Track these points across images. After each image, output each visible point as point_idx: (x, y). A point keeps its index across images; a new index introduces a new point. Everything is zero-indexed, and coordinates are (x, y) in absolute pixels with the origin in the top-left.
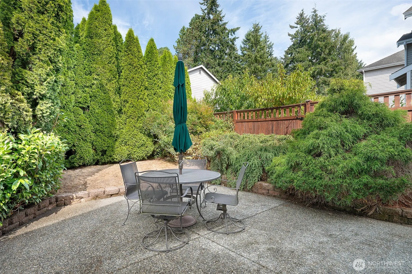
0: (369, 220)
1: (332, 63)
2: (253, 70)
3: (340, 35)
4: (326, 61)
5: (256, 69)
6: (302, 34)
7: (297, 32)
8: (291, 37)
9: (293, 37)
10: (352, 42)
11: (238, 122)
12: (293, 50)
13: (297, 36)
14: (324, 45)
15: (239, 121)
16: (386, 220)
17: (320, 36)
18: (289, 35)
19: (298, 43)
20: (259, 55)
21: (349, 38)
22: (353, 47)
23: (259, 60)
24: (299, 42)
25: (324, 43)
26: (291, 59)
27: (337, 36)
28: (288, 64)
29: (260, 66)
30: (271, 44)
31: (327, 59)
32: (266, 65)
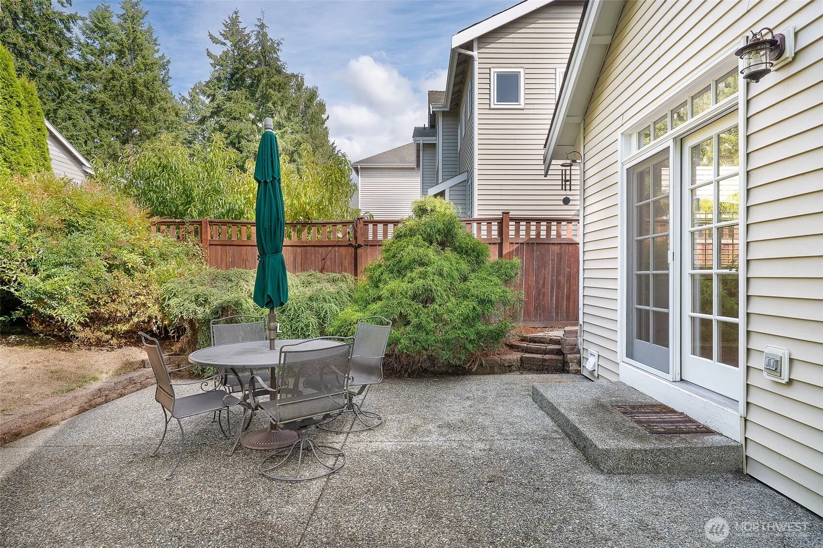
0: (475, 377)
1: (294, 137)
2: (128, 114)
3: (304, 88)
4: (282, 131)
5: (136, 111)
6: (235, 62)
7: (226, 53)
8: (212, 61)
9: (218, 62)
10: (322, 107)
11: (213, 245)
12: (217, 91)
13: (225, 62)
14: (279, 99)
15: (216, 243)
16: (489, 374)
17: (273, 79)
18: (209, 55)
19: (226, 78)
20: (142, 80)
21: (318, 99)
22: (324, 117)
23: (142, 92)
24: (228, 76)
25: (279, 95)
26: (214, 108)
27: (299, 87)
28: (206, 117)
29: (144, 107)
30: (165, 61)
31: (284, 127)
32: (160, 109)
